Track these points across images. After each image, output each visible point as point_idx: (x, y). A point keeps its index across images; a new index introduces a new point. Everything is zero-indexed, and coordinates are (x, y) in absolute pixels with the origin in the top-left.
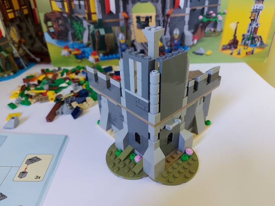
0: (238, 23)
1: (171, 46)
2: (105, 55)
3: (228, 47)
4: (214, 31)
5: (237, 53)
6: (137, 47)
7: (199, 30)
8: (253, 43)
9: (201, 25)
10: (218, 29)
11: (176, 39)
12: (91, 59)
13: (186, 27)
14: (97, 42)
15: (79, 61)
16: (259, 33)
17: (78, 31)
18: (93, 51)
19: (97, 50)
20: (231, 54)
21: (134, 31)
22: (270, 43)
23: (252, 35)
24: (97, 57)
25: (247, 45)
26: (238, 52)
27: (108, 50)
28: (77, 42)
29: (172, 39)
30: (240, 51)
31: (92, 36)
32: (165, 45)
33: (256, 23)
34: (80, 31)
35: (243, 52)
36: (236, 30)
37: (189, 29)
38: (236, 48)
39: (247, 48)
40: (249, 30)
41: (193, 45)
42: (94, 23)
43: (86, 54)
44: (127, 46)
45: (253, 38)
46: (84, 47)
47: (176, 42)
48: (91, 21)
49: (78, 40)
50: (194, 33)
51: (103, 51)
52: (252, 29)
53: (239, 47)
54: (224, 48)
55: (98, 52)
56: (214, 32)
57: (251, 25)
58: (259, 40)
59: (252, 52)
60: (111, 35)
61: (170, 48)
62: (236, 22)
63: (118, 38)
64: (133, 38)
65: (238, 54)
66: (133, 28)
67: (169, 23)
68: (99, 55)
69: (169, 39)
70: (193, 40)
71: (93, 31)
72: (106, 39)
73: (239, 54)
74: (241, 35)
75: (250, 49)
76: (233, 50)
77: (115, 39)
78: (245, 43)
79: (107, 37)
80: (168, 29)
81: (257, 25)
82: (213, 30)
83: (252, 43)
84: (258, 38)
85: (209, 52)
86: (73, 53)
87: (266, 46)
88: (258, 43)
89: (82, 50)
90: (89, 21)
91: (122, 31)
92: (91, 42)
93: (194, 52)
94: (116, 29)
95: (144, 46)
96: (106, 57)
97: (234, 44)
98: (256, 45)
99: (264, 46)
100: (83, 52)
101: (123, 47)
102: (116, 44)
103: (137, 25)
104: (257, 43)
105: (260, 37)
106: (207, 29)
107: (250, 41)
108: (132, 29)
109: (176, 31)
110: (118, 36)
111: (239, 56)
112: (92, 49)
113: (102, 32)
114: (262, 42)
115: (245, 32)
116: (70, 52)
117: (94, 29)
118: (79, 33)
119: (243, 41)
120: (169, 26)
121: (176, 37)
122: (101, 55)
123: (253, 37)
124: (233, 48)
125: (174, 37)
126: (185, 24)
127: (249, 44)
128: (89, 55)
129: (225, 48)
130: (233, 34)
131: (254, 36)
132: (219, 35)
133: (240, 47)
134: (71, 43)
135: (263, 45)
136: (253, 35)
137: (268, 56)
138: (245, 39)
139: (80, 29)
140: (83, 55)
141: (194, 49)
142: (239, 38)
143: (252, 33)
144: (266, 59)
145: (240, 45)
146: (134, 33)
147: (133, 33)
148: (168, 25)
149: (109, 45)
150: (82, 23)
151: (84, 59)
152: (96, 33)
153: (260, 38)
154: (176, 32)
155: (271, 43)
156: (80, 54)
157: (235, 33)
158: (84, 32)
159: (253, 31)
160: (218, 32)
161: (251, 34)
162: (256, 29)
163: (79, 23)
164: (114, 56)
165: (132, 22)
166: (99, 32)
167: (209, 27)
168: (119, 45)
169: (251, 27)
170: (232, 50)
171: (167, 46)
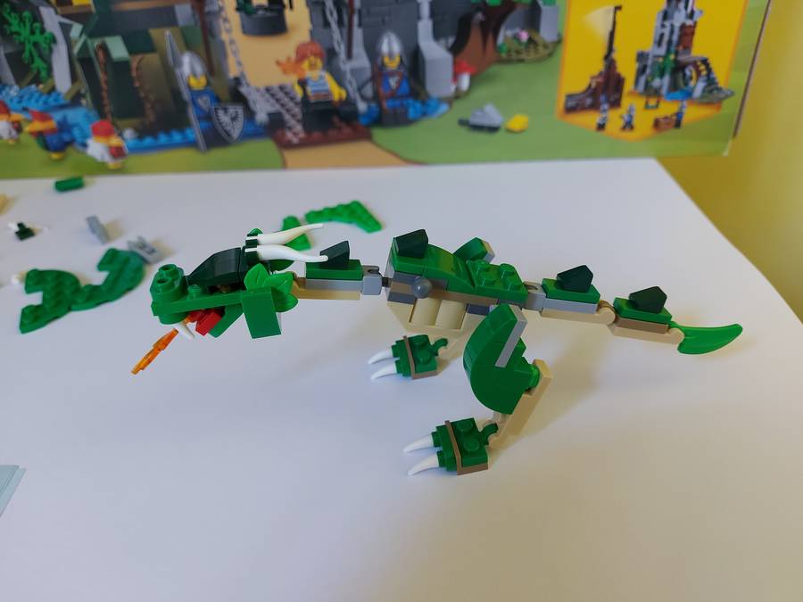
0: (618, 8)
1: (377, 97)
2: (142, 133)
3: (589, 101)
4: (531, 40)
5: (621, 123)
6: (254, 103)
7: (475, 37)
8: (679, 85)
9: (479, 16)
10: (546, 34)
11: (392, 74)
12: (97, 148)
13: (425, 26)
14: (104, 86)
15: (55, 156)
16: (699, 49)
17: (28, 47)
18: (97, 121)
19: (109, 116)
20: (601, 127)
21: (232, 42)
22: (744, 85)
23: (672, 57)
24: (115, 141)
25: (656, 93)
26: (626, 118)
27: (151, 117)
28: (33, 87)
29: (379, 73)
30: (631, 117)
31: (83, 64)
32: (357, 96)
33: (686, 7)
34: (36, 44)
35: (644, 120)
36: (612, 35)
37: (437, 35)
38: (616, 104)
39: (657, 106)
40: (662, 35)
41: (458, 96)
42: (81, 16)
43: (76, 132)
44: (217, 99)
45: (679, 68)
46: (62, 107)
47: (393, 82)
48: (69, 10)
49: (37, 80)
50: (455, 50)
51: (135, 121)
52: (672, 32)
53: (626, 101)
54: (571, 104)
55: (113, 124)
56: (532, 46)
57: (666, 16)
58: (699, 73)
59: (674, 118)
60: (152, 59)
61: (373, 105)
62: (612, 8)
63: (177, 71)
64: (233, 72)
65: (624, 128)
66: (229, 31)
67: (360, 11)
68: (120, 135)
69: (368, 74)
70: (456, 77)
71: (85, 47)
72: (134, 74)
73: (629, 125)
74: (634, 56)
75: (667, 108)
76: (605, 111)
77: (169, 72)
78: (647, 83)
79: (137, 69)
80: (358, 34)
81: (691, 15)
82: (524, 36)
83: (674, 87)
84: (696, 67)
85: (518, 122)
86: (27, 128)
87: (727, 96)
88: (699, 87)
89: (57, 116)
90: (59, 9)
91: (189, 46)
92: (83, 86)
93: (463, 123)
94: (165, 37)
95: (278, 100)
96: (148, 141)
97: (607, 88)
98: (689, 95)
99: (722, 95)
100: (64, 127)
101: (204, 102)
102: (176, 93)
103: (242, 19)
104: (692, 83)
105: (705, 62)
106: (505, 34)
107: (667, 79)
108: (225, 37)
109: (390, 44)
110: (178, 64)
111: (628, 135)
112: (93, 114)
113: (118, 49)
114: (711, 81)
115: (648, 45)
116: (18, 127)
117: (84, 37)
118: (35, 54)
119: (642, 80)
120: (360, 25)
121: (393, 64)
122: (128, 133)
123: (676, 61)
124: (606, 106)
125: (383, 65)
126: (419, 18)
127: (664, 91)
128: (86, 137)
129: (575, 105)
130: (602, 51)
131: (683, 58)
132: (550, 55)
133: (631, 101)
134: (14, 91)
135: (715, 92)
136: (677, 53)
137: (735, 134)
138: (648, 71)
139: (33, 39)
140: (66, 137)
141: (462, 110)
142: (627, 67)
143: (673, 49)
144: (730, 143)
145: (631, 93)
146: (235, 53)
147: (229, 49)
148: (356, 19)
149: (152, 97)
150: (37, 18)
151: (70, 150)
152: (96, 54)
153: (702, 67)
154: (391, 46)
155: (747, 84)
156: (53, 131)
157: (610, 49)
158: (51, 50)
159: (675, 38)
160: (545, 46)
161: (668, 51)
162: (687, 33)
163: (26, 14)
164: (177, 137)
165: (221, 9)
166: (104, 48)
167: (511, 27)
168: (186, 95)
169: (667, 23)
170: (604, 115)
171: (363, 98)
